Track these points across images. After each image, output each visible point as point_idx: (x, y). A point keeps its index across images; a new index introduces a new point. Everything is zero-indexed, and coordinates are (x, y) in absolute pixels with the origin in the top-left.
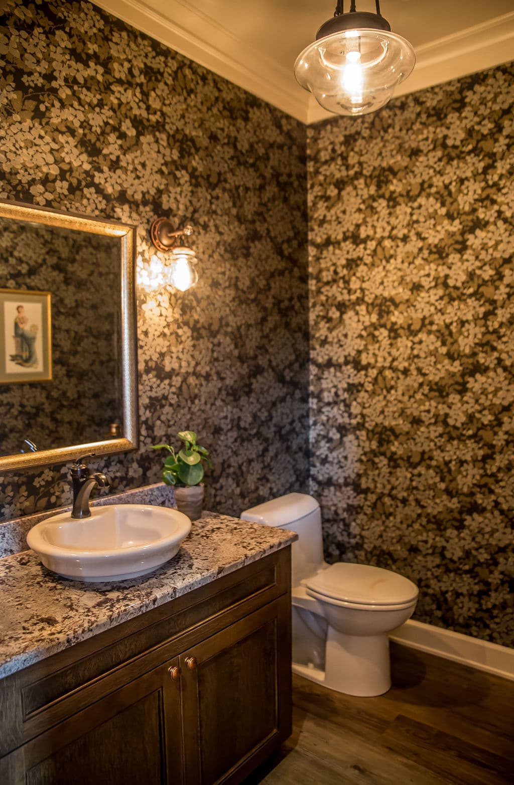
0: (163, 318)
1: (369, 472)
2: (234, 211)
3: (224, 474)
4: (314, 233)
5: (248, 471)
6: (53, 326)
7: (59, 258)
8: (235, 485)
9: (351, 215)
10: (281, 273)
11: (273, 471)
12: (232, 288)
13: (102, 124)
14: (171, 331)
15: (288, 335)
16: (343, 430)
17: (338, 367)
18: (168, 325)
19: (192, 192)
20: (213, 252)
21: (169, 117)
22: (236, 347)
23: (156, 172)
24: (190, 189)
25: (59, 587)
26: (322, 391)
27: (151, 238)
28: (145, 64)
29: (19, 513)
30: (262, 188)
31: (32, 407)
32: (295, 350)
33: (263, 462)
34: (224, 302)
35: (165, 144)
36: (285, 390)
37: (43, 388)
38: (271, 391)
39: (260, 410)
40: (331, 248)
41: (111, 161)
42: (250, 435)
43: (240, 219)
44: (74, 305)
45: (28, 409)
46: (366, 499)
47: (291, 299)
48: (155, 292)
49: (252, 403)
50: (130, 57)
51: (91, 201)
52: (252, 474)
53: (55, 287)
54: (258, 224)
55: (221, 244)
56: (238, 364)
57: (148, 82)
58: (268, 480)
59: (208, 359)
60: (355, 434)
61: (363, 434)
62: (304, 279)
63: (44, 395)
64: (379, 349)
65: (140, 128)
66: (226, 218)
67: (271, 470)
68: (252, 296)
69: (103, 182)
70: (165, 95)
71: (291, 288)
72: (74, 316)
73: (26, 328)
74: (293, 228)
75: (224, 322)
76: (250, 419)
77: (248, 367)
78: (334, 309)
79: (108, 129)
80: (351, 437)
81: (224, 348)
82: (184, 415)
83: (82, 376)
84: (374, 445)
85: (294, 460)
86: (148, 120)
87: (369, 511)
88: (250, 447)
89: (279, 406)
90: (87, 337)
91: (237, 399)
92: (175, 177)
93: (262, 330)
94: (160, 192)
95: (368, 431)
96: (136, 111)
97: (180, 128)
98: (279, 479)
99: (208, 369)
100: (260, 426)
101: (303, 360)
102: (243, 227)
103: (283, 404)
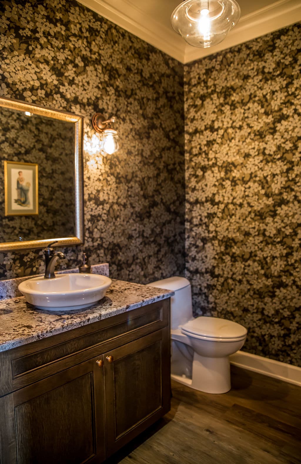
0: (99, 170)
1: (220, 265)
2: (141, 112)
3: (134, 263)
4: (188, 127)
5: (149, 262)
6: (39, 184)
7: (43, 145)
8: (140, 270)
9: (209, 115)
10: (169, 149)
11: (164, 263)
12: (140, 155)
13: (64, 59)
14: (104, 178)
15: (172, 185)
16: (204, 240)
17: (202, 203)
18: (102, 175)
19: (116, 99)
20: (128, 134)
21: (103, 57)
22: (142, 189)
23: (96, 87)
24: (115, 97)
25: (35, 312)
26: (192, 218)
27: (92, 124)
28: (89, 26)
29: (15, 275)
30: (157, 99)
31: (27, 229)
32: (177, 194)
33: (157, 257)
34: (134, 163)
35: (101, 71)
36: (171, 216)
37: (33, 219)
38: (163, 216)
39: (156, 227)
40: (198, 135)
41: (70, 80)
42: (150, 241)
43: (144, 116)
44: (51, 171)
45: (24, 231)
46: (218, 281)
47: (174, 164)
48: (94, 155)
49: (151, 223)
50: (80, 22)
51: (58, 102)
52: (151, 264)
53: (40, 162)
54: (155, 120)
55: (133, 130)
56: (143, 200)
57: (91, 36)
58: (160, 269)
59: (125, 195)
60: (212, 243)
61: (216, 243)
62: (182, 153)
63: (33, 223)
64: (225, 192)
65: (86, 62)
66: (136, 115)
67: (162, 263)
68: (151, 161)
69: (65, 91)
70: (100, 44)
71: (174, 158)
72: (51, 178)
73: (24, 184)
74: (176, 123)
75: (134, 175)
76: (149, 232)
77: (149, 201)
78: (199, 170)
79: (68, 62)
80: (209, 244)
81: (135, 190)
82: (111, 226)
83: (55, 213)
84: (223, 249)
85: (176, 258)
86: (91, 58)
87: (219, 288)
88: (150, 248)
89: (167, 225)
90: (58, 190)
91: (142, 220)
92: (107, 91)
93: (157, 181)
94: (97, 98)
95: (219, 241)
96: (84, 52)
97: (109, 63)
98: (167, 268)
99: (125, 201)
100: (155, 237)
101: (182, 200)
102: (146, 121)
103: (169, 225)
